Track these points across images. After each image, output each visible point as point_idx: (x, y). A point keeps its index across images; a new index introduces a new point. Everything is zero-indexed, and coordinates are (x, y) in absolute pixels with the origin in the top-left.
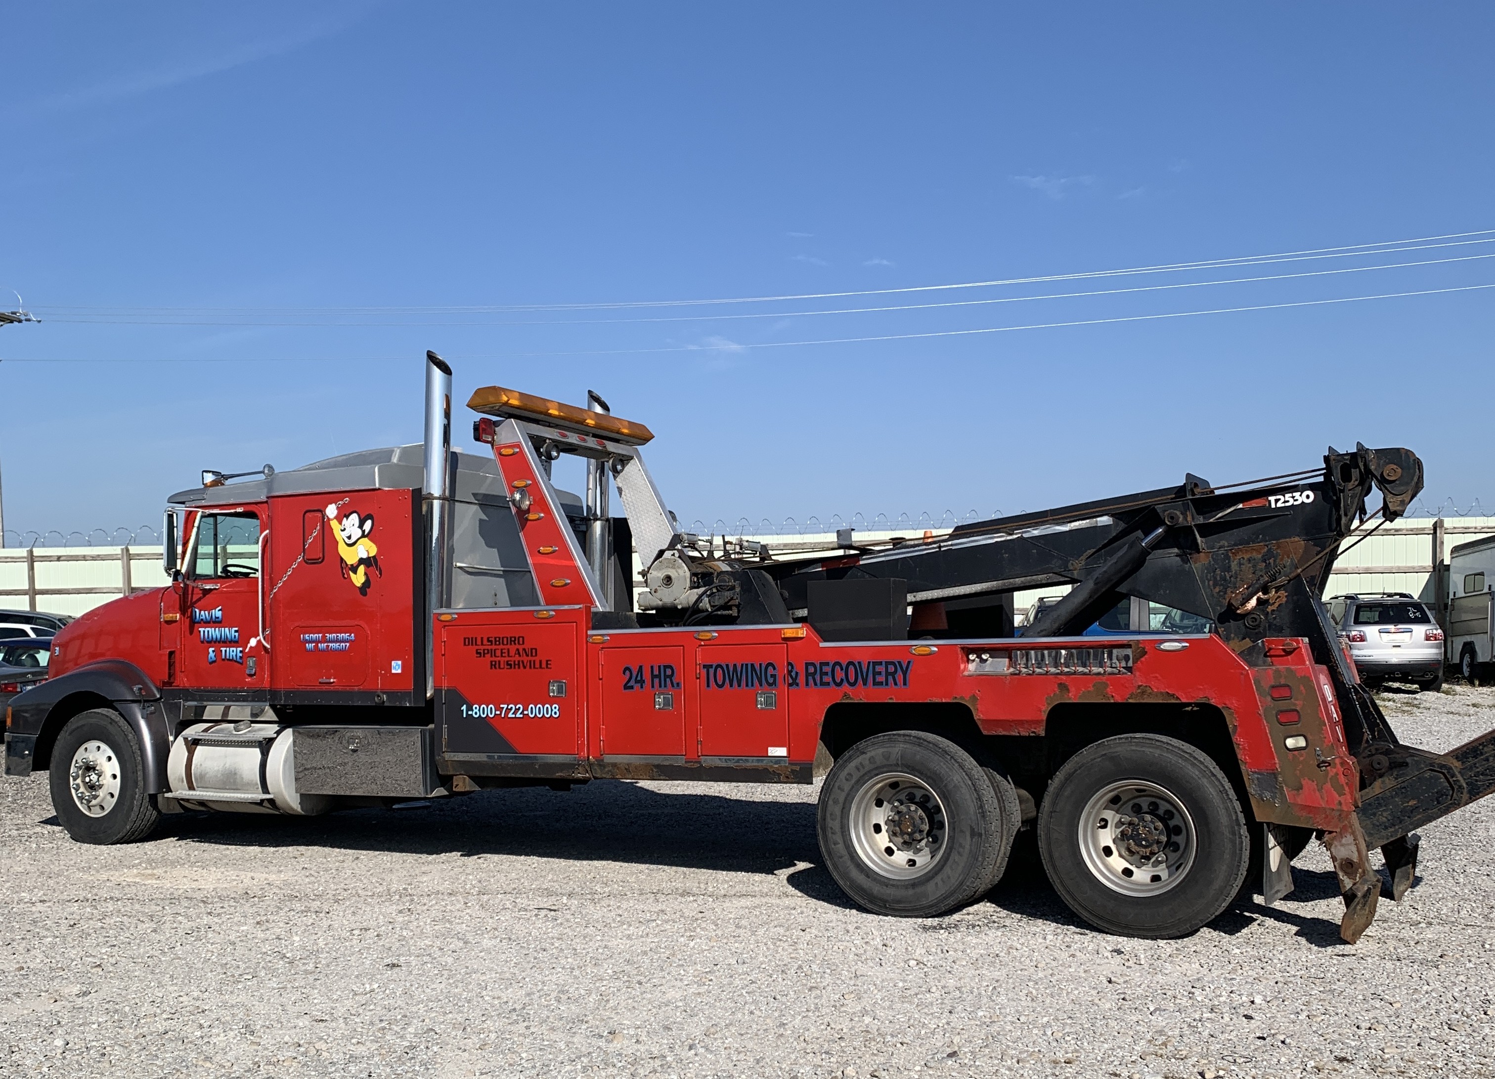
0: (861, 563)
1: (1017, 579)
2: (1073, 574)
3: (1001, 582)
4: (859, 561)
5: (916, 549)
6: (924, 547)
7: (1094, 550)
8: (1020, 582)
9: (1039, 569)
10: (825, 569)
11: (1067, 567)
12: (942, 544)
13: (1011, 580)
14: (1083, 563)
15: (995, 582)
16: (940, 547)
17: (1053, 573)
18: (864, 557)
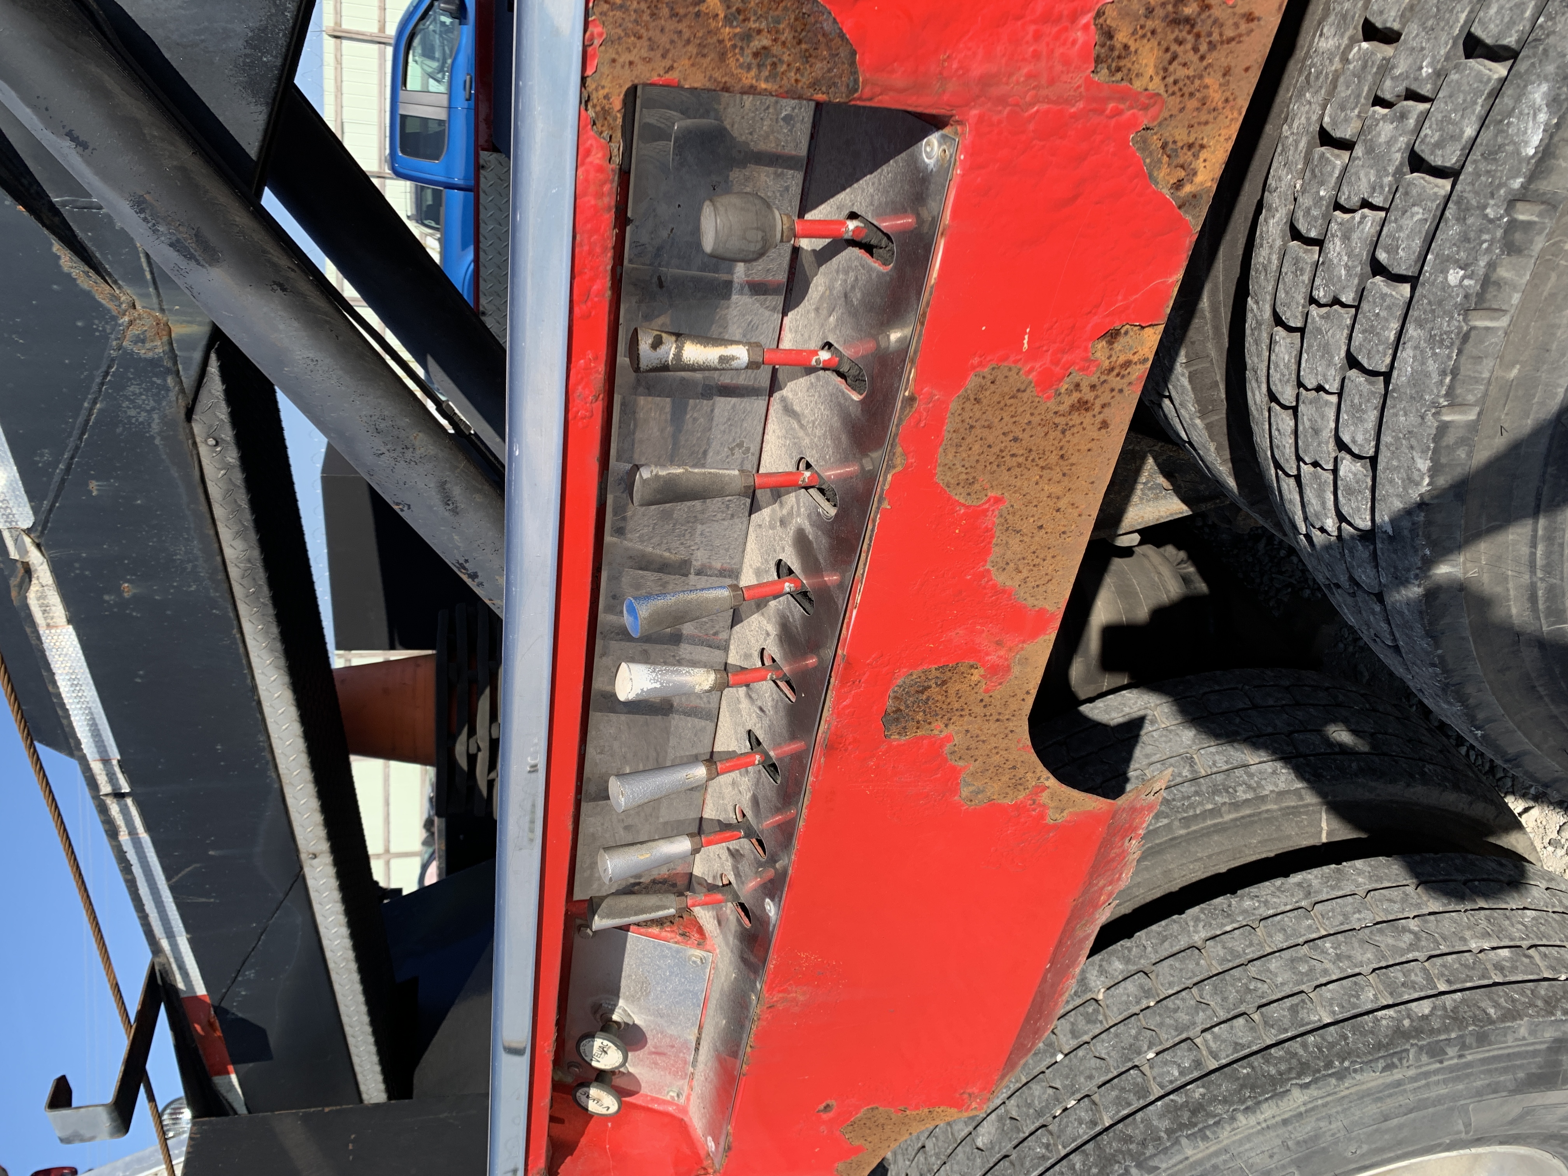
0: (200, 990)
1: (228, 553)
2: (188, 343)
3: (242, 608)
4: (196, 999)
5: (132, 856)
6: (124, 837)
7: (57, 247)
8: (239, 544)
9: (175, 473)
10: (231, 1068)
11: (154, 363)
12: (105, 788)
13: (234, 572)
14: (127, 294)
15: (247, 627)
16: (119, 795)
17: (189, 414)
18: (181, 985)
